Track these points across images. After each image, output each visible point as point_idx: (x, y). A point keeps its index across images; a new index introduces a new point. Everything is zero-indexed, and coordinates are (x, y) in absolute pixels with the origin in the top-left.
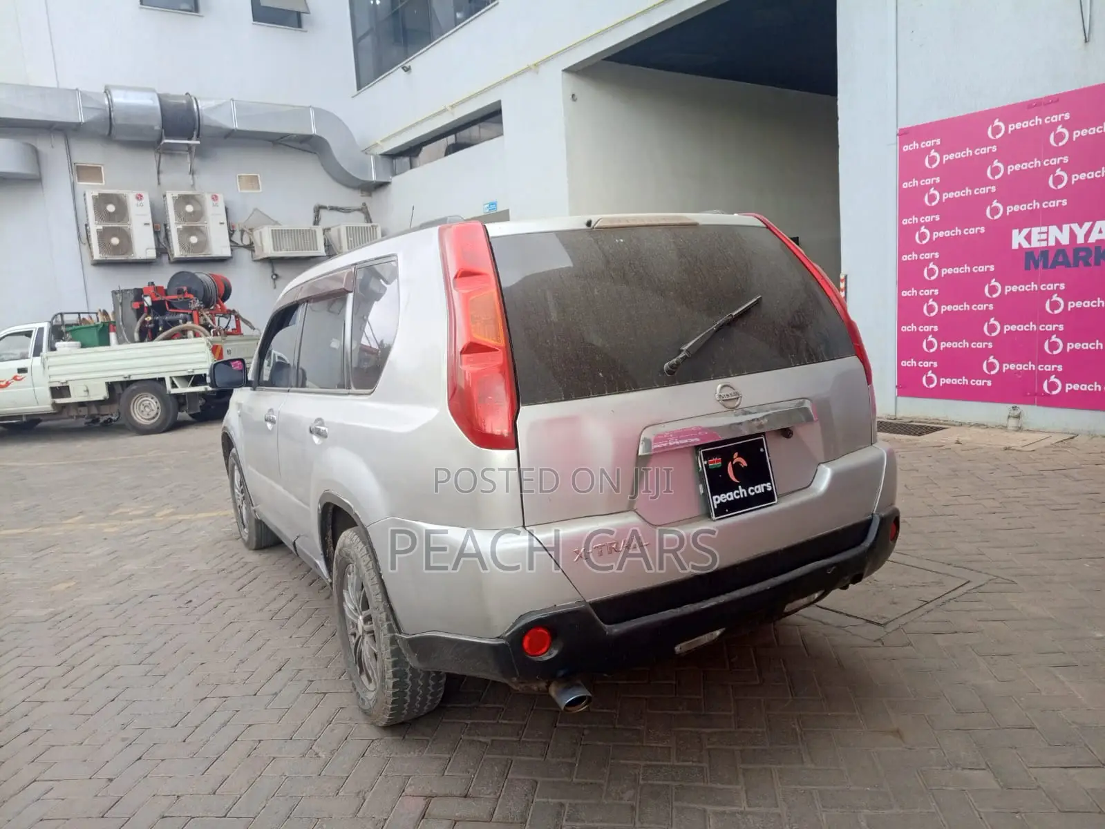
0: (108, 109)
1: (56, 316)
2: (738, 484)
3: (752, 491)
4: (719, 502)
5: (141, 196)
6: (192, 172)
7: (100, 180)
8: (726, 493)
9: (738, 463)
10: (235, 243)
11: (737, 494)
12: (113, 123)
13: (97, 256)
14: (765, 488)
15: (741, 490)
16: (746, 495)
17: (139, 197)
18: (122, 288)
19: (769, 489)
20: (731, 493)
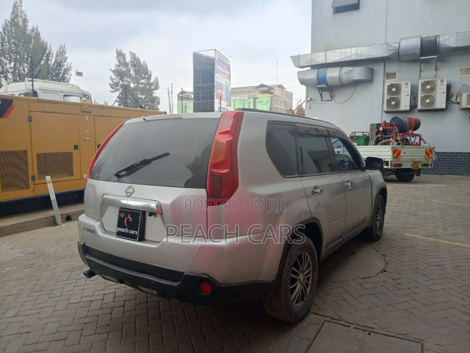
0: (398, 49)
1: (353, 133)
2: (126, 227)
3: (130, 232)
4: (118, 230)
5: (407, 83)
6: (436, 70)
7: (395, 78)
8: (122, 228)
9: (129, 219)
10: (453, 102)
11: (125, 231)
12: (400, 54)
13: (385, 109)
14: (135, 233)
15: (127, 230)
16: (127, 232)
17: (407, 84)
18: (373, 123)
19: (136, 234)
20: (123, 229)
